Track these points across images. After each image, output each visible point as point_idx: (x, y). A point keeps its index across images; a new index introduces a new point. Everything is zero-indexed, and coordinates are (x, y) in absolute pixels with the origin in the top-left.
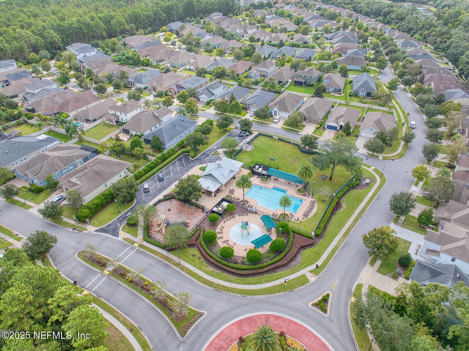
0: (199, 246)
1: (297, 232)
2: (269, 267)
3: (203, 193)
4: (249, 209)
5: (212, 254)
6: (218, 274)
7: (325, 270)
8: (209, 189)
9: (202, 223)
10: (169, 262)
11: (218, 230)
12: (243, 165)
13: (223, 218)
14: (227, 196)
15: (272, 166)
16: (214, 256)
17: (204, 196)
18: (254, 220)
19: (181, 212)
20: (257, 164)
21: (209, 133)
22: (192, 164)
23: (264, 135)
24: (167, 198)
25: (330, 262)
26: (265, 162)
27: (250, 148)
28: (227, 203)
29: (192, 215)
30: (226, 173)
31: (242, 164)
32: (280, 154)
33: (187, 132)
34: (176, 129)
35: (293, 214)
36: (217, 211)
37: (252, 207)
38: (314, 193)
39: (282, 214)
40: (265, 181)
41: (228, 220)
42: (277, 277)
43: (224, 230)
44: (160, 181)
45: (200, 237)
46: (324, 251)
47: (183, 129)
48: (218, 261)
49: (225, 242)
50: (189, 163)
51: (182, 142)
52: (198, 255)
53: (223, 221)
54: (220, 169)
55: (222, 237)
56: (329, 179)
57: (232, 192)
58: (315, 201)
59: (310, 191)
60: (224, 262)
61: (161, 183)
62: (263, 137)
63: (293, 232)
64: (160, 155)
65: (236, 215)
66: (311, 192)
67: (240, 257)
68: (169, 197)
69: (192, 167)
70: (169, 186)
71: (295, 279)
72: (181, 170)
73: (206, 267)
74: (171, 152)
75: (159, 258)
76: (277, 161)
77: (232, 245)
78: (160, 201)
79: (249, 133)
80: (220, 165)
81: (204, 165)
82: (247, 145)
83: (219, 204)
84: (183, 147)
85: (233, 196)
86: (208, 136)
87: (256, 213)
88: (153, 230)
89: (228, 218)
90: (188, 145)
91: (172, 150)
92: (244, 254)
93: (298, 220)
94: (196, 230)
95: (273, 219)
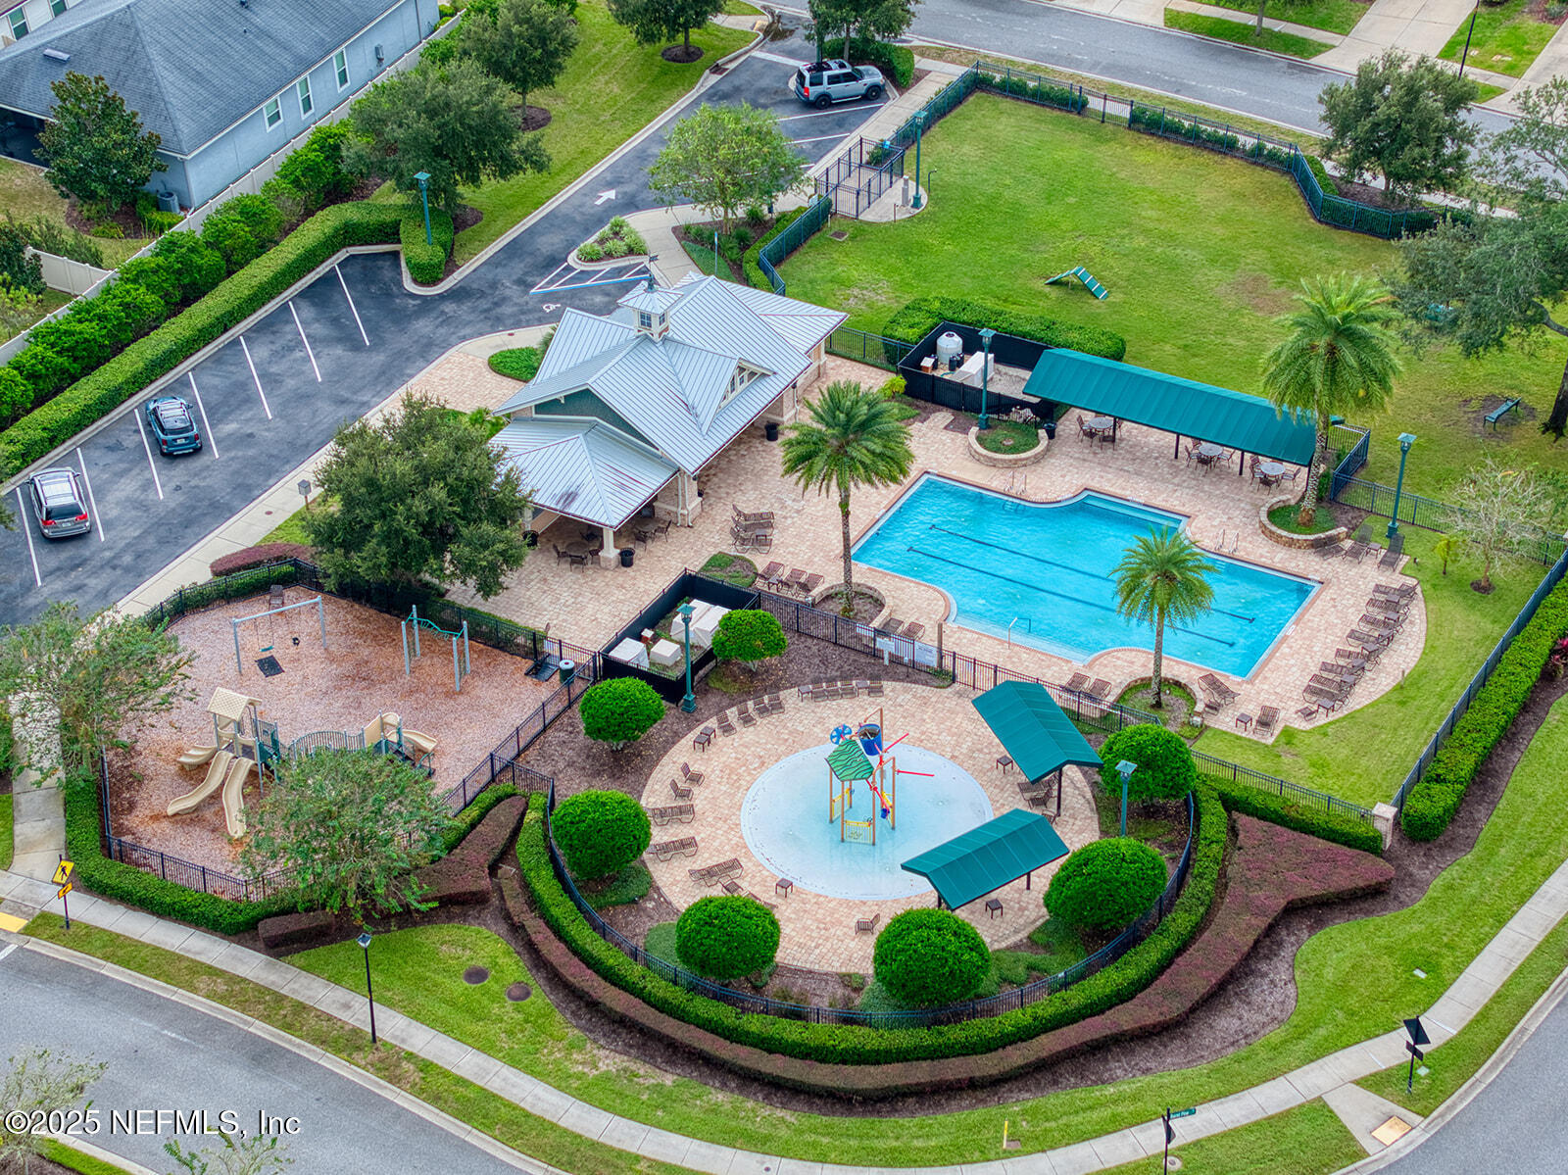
0: (516, 905)
1: (1258, 801)
2: (1048, 1044)
3: (533, 539)
4: (886, 645)
5: (613, 958)
6: (665, 1100)
7: (1486, 1075)
8: (576, 510)
9: (532, 753)
10: (288, 1027)
11: (654, 795)
12: (840, 330)
13: (692, 717)
14: (718, 561)
15: (1075, 336)
16: (635, 971)
17: (535, 563)
18: (931, 726)
19: (361, 677)
20: (947, 326)
21: (546, 78)
22: (423, 326)
23: (1014, 91)
24: (246, 577)
25: (1531, 1022)
26: (1014, 309)
27: (891, 202)
28: (719, 612)
29: (450, 694)
30: (706, 383)
31: (825, 320)
32: (1140, 242)
33: (358, 61)
34: (264, 34)
35: (1231, 681)
36: (645, 665)
37: (912, 633)
38: (1404, 530)
39: (1145, 683)
40: (1014, 450)
41: (728, 729)
42: (1106, 1113)
43: (700, 797)
44: (169, 455)
45: (520, 847)
46: (1481, 943)
47: (319, 31)
48: (662, 1007)
49: (708, 874)
50: (402, 318)
51: (329, 147)
52: (512, 967)
53: (692, 736)
54: (657, 353)
55: (686, 845)
56: (1547, 428)
57: (755, 529)
58: (1407, 593)
59: (1369, 521)
60: (703, 1007)
61: (181, 471)
62: (1007, 104)
63: (1230, 804)
64: (145, 250)
65: (789, 696)
66: (1379, 527)
67: (823, 977)
68: (261, 573)
69: (429, 350)
70: (246, 492)
71: (1248, 1129)
72: (338, 374)
73: (572, 1046)
74: (244, 231)
75: (200, 1003)
76: (1117, 297)
77: (767, 896)
78: (185, 605)
79: (889, 71)
80: (656, 328)
81: (527, 337)
82: (868, 174)
83: (655, 618)
84: (336, 192)
85: (761, 562)
86: (538, 97)
87: (941, 676)
88: (141, 812)
89: (732, 713)
90: (379, 168)
91: (249, 213)
92: (858, 956)
93: (1265, 723)
94: (487, 797)
95: (1076, 717)
